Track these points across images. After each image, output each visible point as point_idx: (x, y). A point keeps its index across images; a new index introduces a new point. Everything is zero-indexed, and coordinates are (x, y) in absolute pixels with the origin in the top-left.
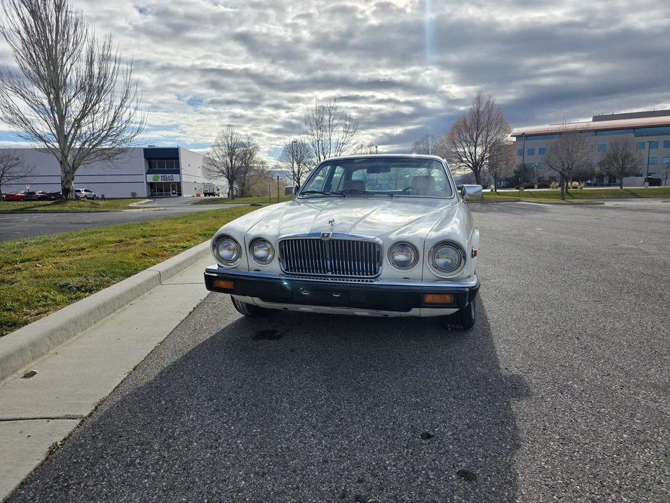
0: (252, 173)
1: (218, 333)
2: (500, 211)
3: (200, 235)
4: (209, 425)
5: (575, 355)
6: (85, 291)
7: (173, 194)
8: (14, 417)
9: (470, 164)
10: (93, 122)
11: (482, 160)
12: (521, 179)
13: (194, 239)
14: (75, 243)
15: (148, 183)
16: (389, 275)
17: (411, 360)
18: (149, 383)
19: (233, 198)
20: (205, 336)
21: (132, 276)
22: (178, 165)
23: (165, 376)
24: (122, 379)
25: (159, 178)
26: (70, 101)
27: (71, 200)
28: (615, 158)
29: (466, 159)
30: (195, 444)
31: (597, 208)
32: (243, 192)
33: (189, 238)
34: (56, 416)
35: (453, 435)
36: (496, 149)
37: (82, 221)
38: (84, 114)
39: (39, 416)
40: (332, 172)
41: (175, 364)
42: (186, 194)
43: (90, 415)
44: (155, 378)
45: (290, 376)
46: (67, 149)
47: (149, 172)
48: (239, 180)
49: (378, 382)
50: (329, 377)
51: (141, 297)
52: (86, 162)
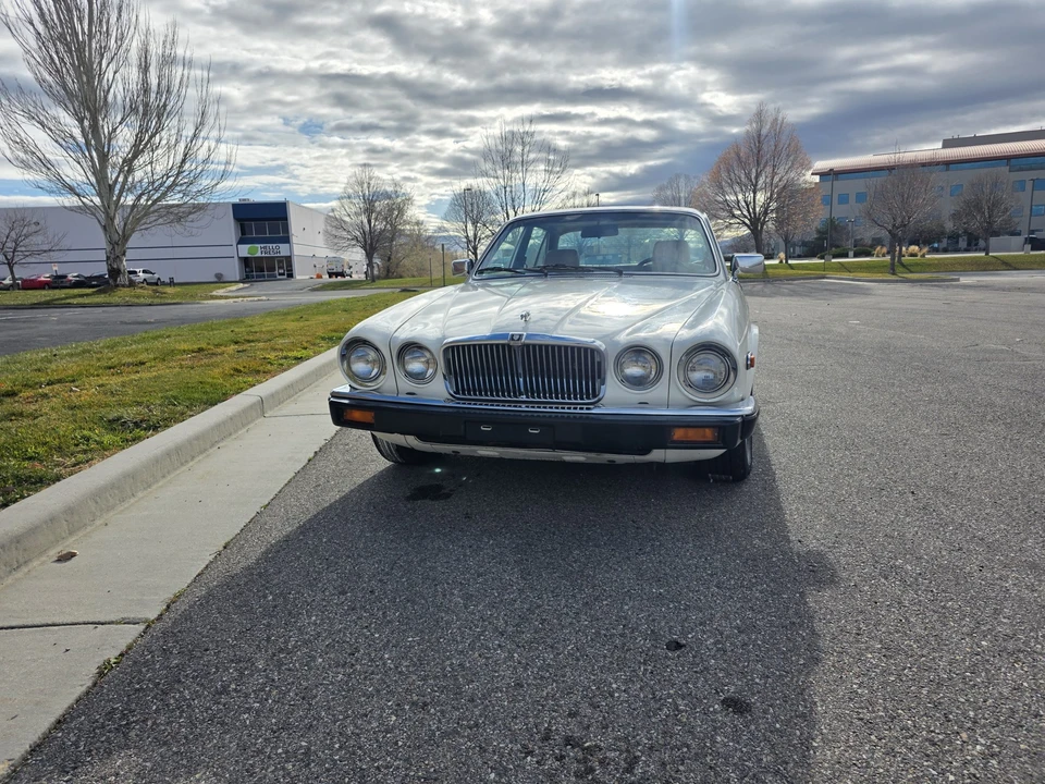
0: (402, 240)
1: (352, 491)
2: (793, 293)
3: (323, 339)
4: (340, 630)
5: (908, 519)
6: (147, 429)
7: (280, 274)
8: (44, 622)
9: (747, 222)
10: (151, 163)
11: (766, 213)
12: (827, 243)
13: (314, 345)
14: (130, 354)
15: (240, 258)
16: (616, 398)
17: (651, 529)
18: (248, 568)
19: (373, 281)
20: (334, 496)
21: (220, 405)
22: (286, 229)
23: (273, 558)
24: (207, 562)
25: (257, 250)
26: (114, 130)
27: (123, 286)
28: (979, 208)
29: (739, 212)
30: (320, 660)
31: (948, 287)
32: (388, 271)
33: (305, 344)
34: (107, 620)
35: (715, 644)
36: (788, 196)
38: (137, 151)
39: (81, 620)
40: (527, 237)
41: (287, 539)
42: (301, 274)
43: (160, 618)
44: (258, 560)
45: (465, 555)
46: (113, 207)
47: (241, 241)
48: (381, 252)
49: (599, 564)
50: (525, 557)
51: (234, 437)
52: (143, 227)
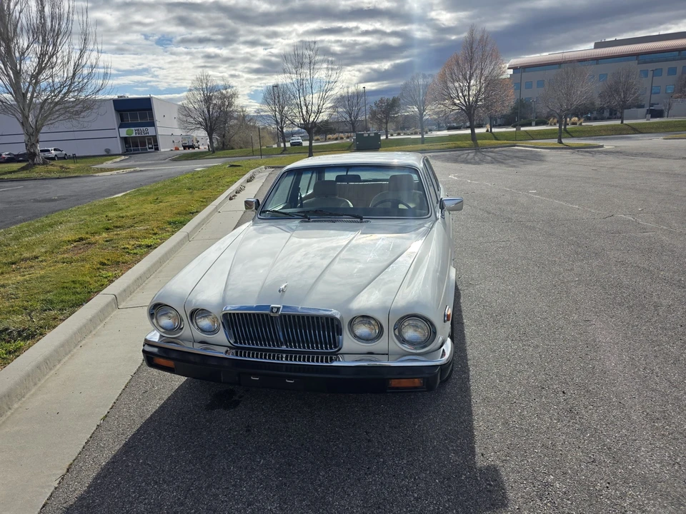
0: (233, 122)
1: (169, 399)
3: (170, 223)
6: (27, 338)
7: (149, 148)
9: (464, 108)
10: (52, 76)
11: (476, 101)
13: (162, 229)
15: (121, 138)
16: (351, 349)
17: (379, 442)
18: (81, 498)
19: (214, 152)
20: (154, 405)
21: (86, 306)
22: (152, 116)
23: (100, 485)
24: (53, 488)
25: (133, 132)
26: (23, 54)
27: (39, 164)
29: (459, 102)
31: (595, 152)
32: (224, 145)
33: (156, 231)
37: (48, 197)
38: (41, 69)
41: (114, 461)
42: (165, 147)
44: (89, 487)
45: (241, 479)
46: (27, 109)
47: (121, 126)
48: (218, 132)
49: (337, 488)
50: (285, 481)
51: (94, 333)
52: (49, 122)
